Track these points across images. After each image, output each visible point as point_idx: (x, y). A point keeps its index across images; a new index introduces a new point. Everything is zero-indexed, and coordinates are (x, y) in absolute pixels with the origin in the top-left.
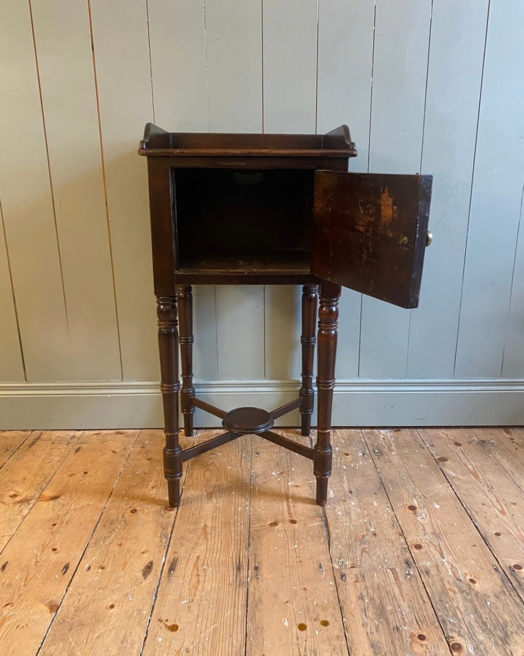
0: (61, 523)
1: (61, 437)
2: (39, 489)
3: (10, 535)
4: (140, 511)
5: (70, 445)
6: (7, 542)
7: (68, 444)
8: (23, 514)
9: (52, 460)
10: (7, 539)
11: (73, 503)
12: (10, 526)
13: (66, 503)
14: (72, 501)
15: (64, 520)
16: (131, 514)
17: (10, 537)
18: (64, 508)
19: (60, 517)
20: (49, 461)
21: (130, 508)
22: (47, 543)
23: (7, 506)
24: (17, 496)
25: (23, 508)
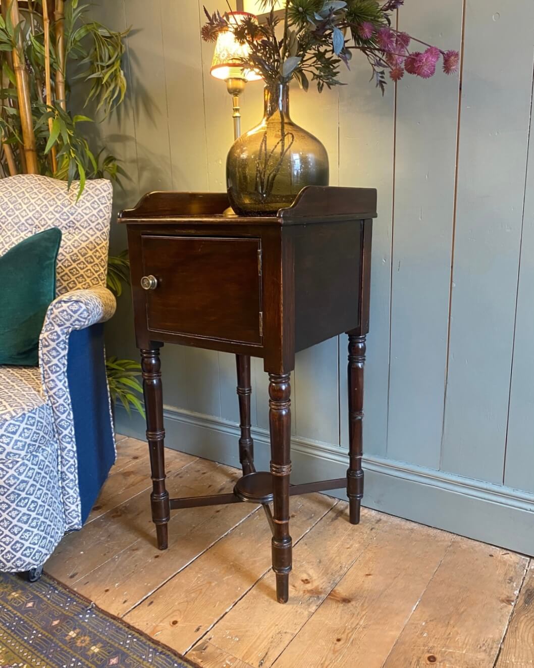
0: (347, 640)
1: (366, 517)
2: (332, 582)
3: (292, 634)
4: (440, 662)
5: (374, 530)
6: (288, 642)
7: (372, 529)
8: (310, 610)
9: (352, 545)
10: (288, 638)
11: (363, 616)
12: (295, 621)
13: (356, 613)
14: (364, 613)
15: (350, 638)
16: (428, 662)
17: (292, 637)
18: (353, 619)
19: (347, 631)
20: (348, 546)
21: (428, 652)
22: (327, 663)
23: (297, 592)
24: (308, 582)
25: (312, 601)
